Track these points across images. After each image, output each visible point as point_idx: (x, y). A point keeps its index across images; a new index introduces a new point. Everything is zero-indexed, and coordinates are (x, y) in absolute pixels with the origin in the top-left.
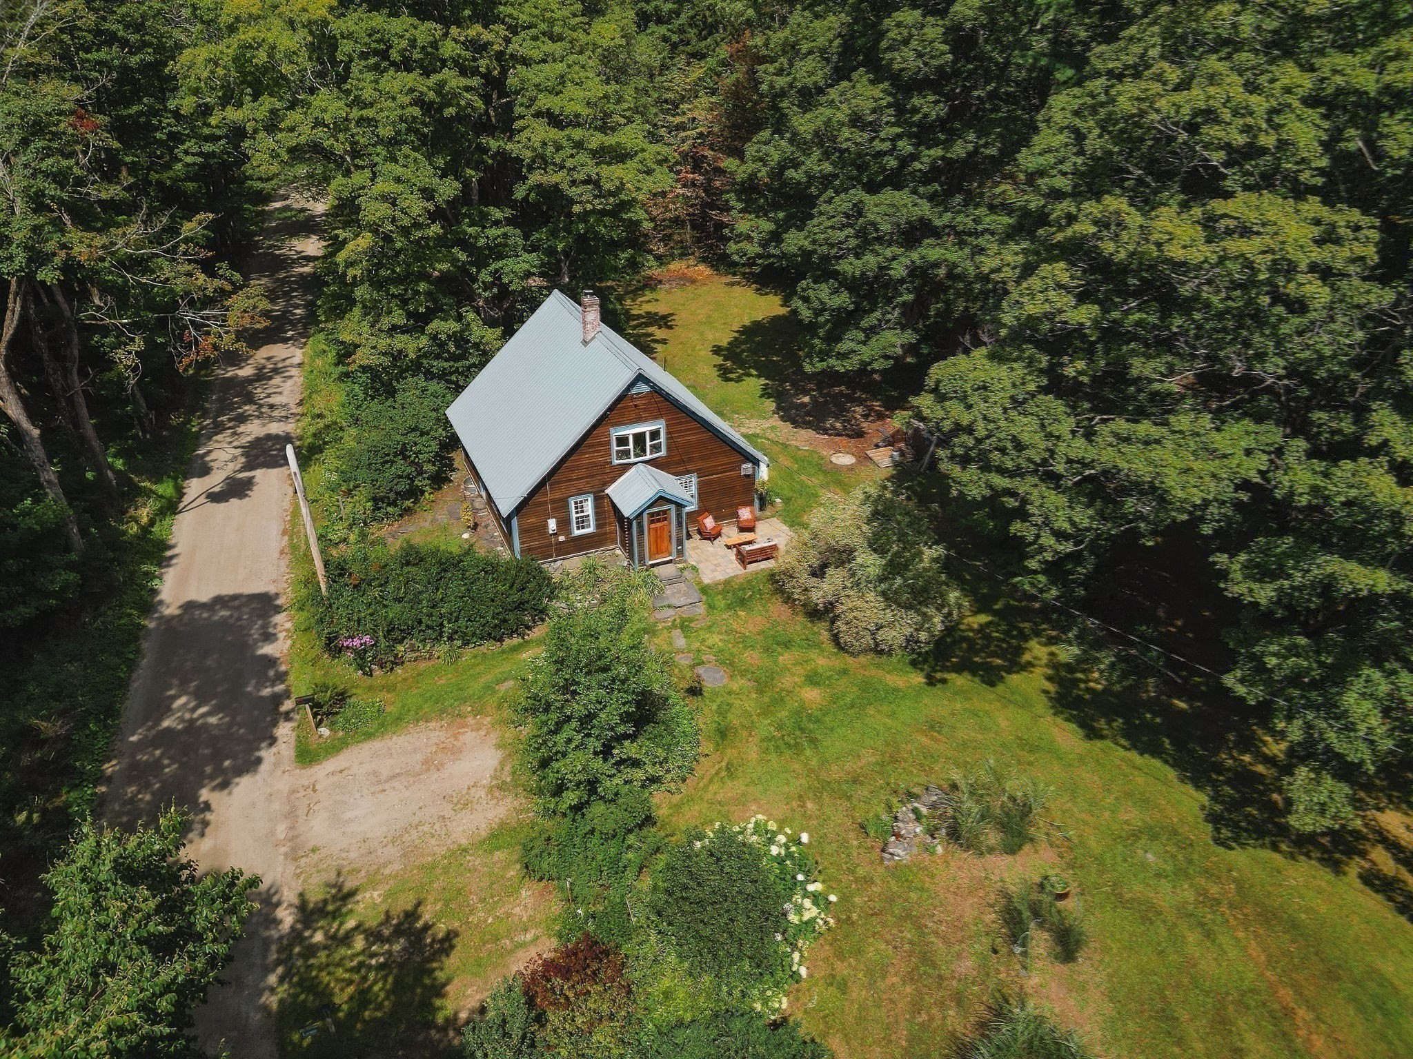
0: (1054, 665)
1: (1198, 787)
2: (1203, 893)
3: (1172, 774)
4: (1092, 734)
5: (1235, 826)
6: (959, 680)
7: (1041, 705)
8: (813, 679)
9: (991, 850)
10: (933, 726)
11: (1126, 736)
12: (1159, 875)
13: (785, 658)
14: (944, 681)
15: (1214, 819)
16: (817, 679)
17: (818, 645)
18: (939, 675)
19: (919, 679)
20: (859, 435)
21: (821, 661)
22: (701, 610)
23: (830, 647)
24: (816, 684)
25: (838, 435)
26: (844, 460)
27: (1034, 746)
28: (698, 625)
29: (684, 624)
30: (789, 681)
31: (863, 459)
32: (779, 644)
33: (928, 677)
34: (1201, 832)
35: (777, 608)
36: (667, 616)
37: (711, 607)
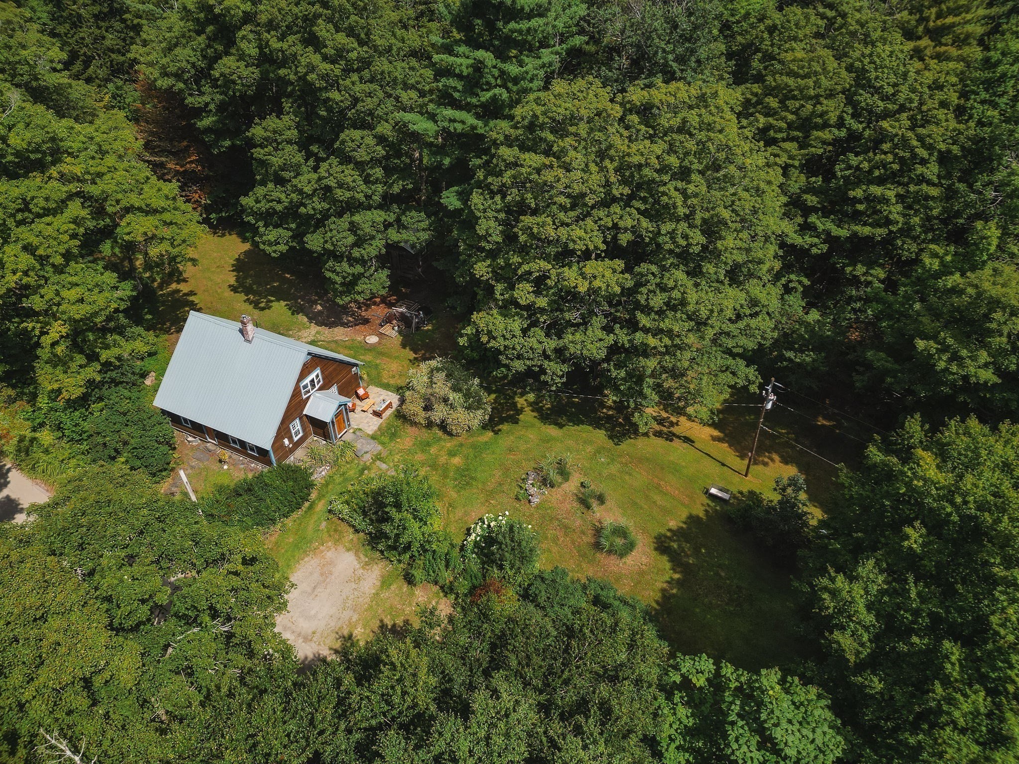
0: (530, 404)
1: (600, 429)
2: (621, 463)
3: (591, 428)
4: (561, 426)
5: (617, 437)
6: (505, 427)
7: (537, 423)
8: (451, 454)
9: (561, 483)
10: (510, 450)
11: (570, 421)
12: (608, 464)
13: (433, 450)
14: (500, 430)
15: (611, 437)
16: (453, 453)
17: (440, 439)
18: (496, 429)
19: (491, 434)
20: (366, 321)
21: (449, 445)
22: (380, 447)
23: (446, 437)
24: (454, 455)
25: (356, 325)
26: (373, 339)
27: (547, 440)
28: (384, 455)
29: (378, 458)
30: (443, 460)
31: (381, 335)
32: (425, 446)
33: (493, 431)
34: (610, 444)
35: (411, 430)
36: (367, 458)
37: (383, 444)
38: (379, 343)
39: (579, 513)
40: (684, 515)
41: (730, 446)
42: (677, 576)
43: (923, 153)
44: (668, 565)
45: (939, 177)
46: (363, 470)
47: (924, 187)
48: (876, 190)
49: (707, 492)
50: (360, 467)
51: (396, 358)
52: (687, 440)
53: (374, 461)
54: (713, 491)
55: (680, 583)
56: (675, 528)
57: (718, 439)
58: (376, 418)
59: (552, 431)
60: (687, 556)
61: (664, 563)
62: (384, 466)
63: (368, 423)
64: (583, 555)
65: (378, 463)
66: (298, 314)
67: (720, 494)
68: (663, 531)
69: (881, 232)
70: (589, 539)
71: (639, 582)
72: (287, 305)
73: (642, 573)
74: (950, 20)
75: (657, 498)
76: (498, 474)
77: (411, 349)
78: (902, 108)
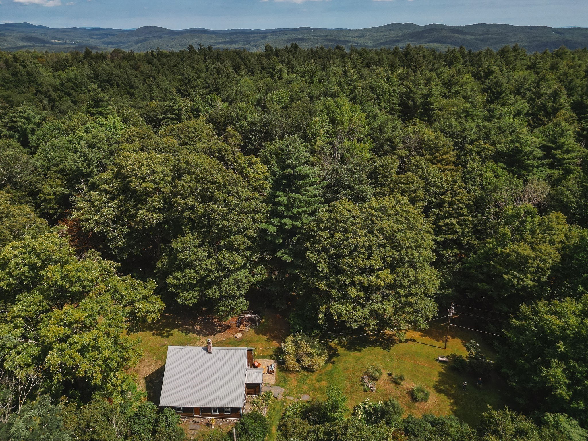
0: (338, 345)
1: (376, 346)
2: (397, 359)
4: (360, 351)
5: (386, 348)
6: (335, 359)
8: (319, 381)
9: (379, 377)
10: (346, 369)
12: (392, 361)
13: (309, 382)
14: (334, 362)
15: (384, 349)
17: (308, 376)
18: (332, 361)
19: (331, 365)
20: (229, 327)
21: (314, 377)
22: (283, 389)
23: (309, 373)
24: (321, 381)
25: (225, 330)
26: (239, 335)
27: (358, 359)
28: (287, 392)
29: (285, 395)
30: (316, 385)
31: (241, 332)
32: (303, 381)
33: (331, 363)
34: (385, 352)
35: (292, 376)
36: (281, 397)
37: (282, 387)
38: (243, 336)
39: (397, 389)
40: (437, 374)
41: (430, 337)
42: (452, 401)
43: (461, 205)
44: (445, 398)
45: (468, 212)
46: (283, 403)
47: (465, 217)
48: (448, 221)
49: (438, 360)
50: (280, 402)
51: (257, 341)
52: (413, 340)
53: (285, 397)
54: (440, 359)
55: (455, 403)
56: (437, 380)
57: (424, 336)
58: (271, 375)
59: (357, 354)
60: (450, 391)
61: (443, 397)
62: (291, 398)
63: (269, 379)
64: (410, 407)
65: (287, 397)
66: (189, 333)
67: (444, 359)
68: (434, 383)
69: (455, 236)
70: (407, 398)
71: (439, 410)
72: (179, 331)
73: (438, 405)
74: (444, 157)
75: (421, 370)
76: (348, 383)
77: (262, 334)
78: (447, 191)
